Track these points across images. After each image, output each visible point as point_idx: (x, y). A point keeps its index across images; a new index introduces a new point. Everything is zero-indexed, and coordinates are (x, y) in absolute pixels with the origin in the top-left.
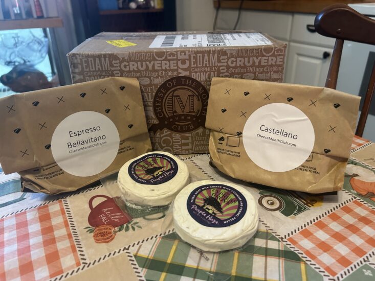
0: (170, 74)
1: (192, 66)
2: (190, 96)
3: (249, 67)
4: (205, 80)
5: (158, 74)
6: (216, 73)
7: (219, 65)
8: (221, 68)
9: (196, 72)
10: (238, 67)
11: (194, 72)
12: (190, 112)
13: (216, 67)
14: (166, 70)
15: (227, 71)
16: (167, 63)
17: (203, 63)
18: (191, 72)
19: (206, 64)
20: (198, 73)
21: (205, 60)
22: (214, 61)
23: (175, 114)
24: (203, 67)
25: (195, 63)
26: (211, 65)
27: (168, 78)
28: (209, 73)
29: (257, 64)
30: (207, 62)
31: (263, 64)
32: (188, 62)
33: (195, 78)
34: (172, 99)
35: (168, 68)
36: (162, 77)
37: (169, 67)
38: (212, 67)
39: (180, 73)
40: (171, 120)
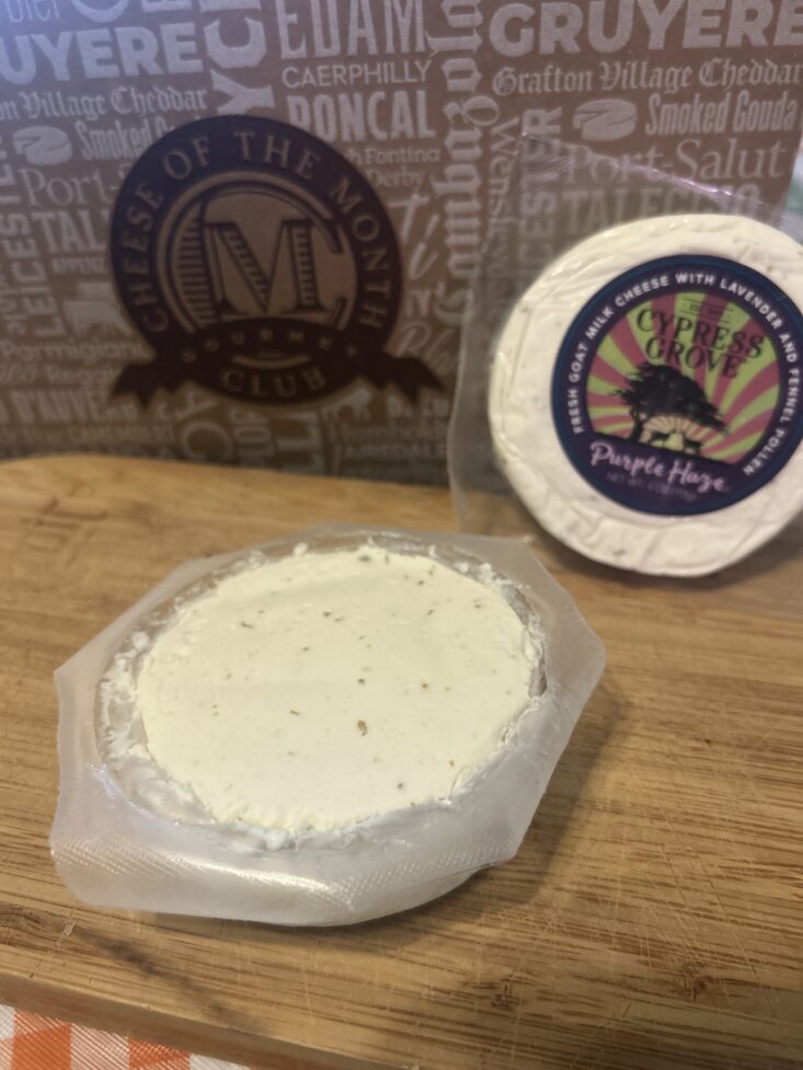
0: (170, 99)
1: (287, 52)
2: (289, 224)
3: (611, 57)
4: (360, 134)
5: (107, 105)
6: (421, 94)
7: (438, 43)
8: (448, 66)
9: (310, 92)
10: (547, 58)
11: (299, 91)
12: (299, 307)
13: (423, 56)
14: (144, 81)
15: (484, 87)
16: (147, 36)
17: (344, 33)
18: (280, 93)
19: (362, 41)
20: (321, 98)
21: (354, 15)
22: (404, 23)
23: (227, 318)
24: (344, 58)
25: (300, 32)
26: (390, 48)
27: (163, 127)
28: (380, 95)
29: (657, 41)
30: (369, 31)
31: (692, 39)
32: (256, 28)
33: (304, 124)
34: (201, 239)
35: (154, 69)
36: (132, 120)
37: (161, 58)
38: (397, 57)
39: (223, 98)
40: (212, 345)
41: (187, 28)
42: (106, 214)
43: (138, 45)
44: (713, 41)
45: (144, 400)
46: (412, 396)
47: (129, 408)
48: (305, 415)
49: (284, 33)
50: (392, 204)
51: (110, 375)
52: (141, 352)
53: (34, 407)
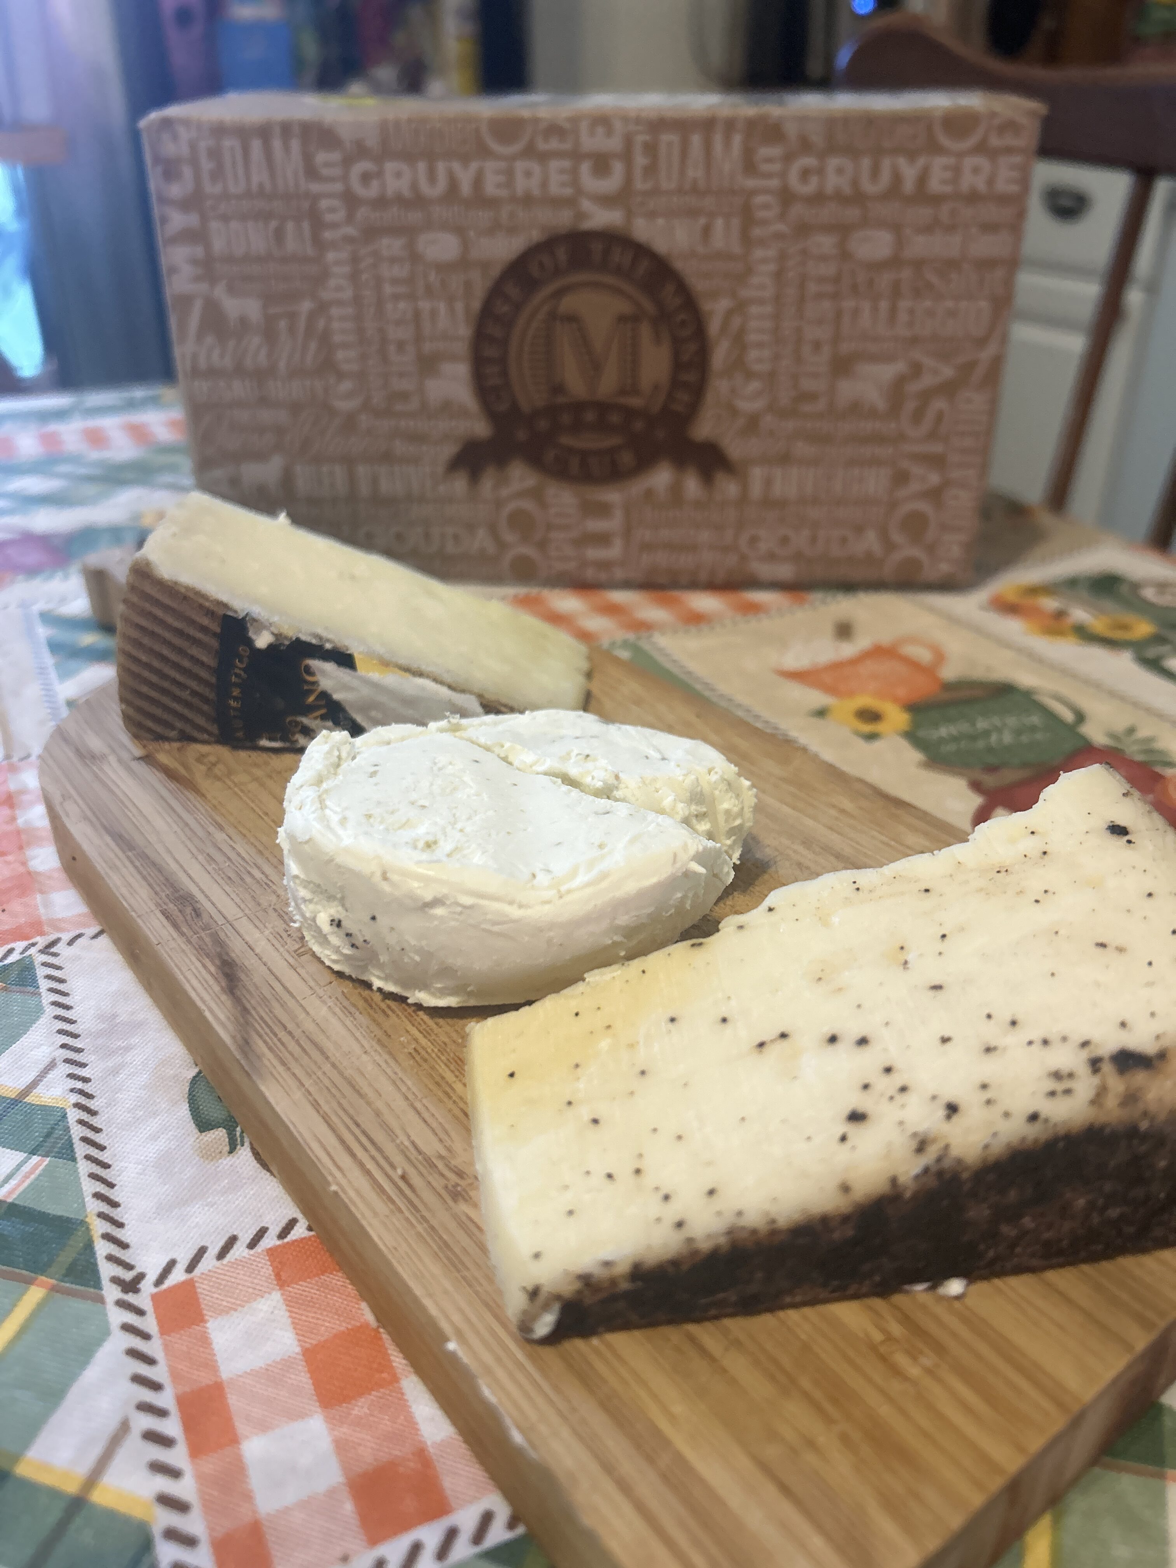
1: (640, 184)
2: (622, 319)
3: (875, 198)
4: (687, 248)
5: (496, 218)
6: (735, 221)
7: (751, 183)
8: (757, 200)
10: (829, 198)
11: (644, 215)
12: (623, 392)
13: (739, 192)
15: (782, 216)
16: (536, 168)
17: (682, 173)
19: (695, 180)
21: (690, 163)
23: (561, 400)
25: (651, 170)
26: (715, 186)
28: (704, 220)
29: (909, 186)
30: (701, 172)
31: (935, 185)
32: (618, 168)
33: (645, 239)
35: (536, 192)
36: (512, 230)
37: (544, 184)
38: (720, 192)
39: (586, 216)
40: (543, 424)
41: (566, 164)
42: (476, 305)
43: (528, 174)
44: (948, 189)
45: (475, 476)
46: (707, 479)
47: (460, 484)
48: (613, 496)
49: (638, 173)
50: (706, 306)
51: (449, 451)
52: (481, 428)
53: (375, 481)
